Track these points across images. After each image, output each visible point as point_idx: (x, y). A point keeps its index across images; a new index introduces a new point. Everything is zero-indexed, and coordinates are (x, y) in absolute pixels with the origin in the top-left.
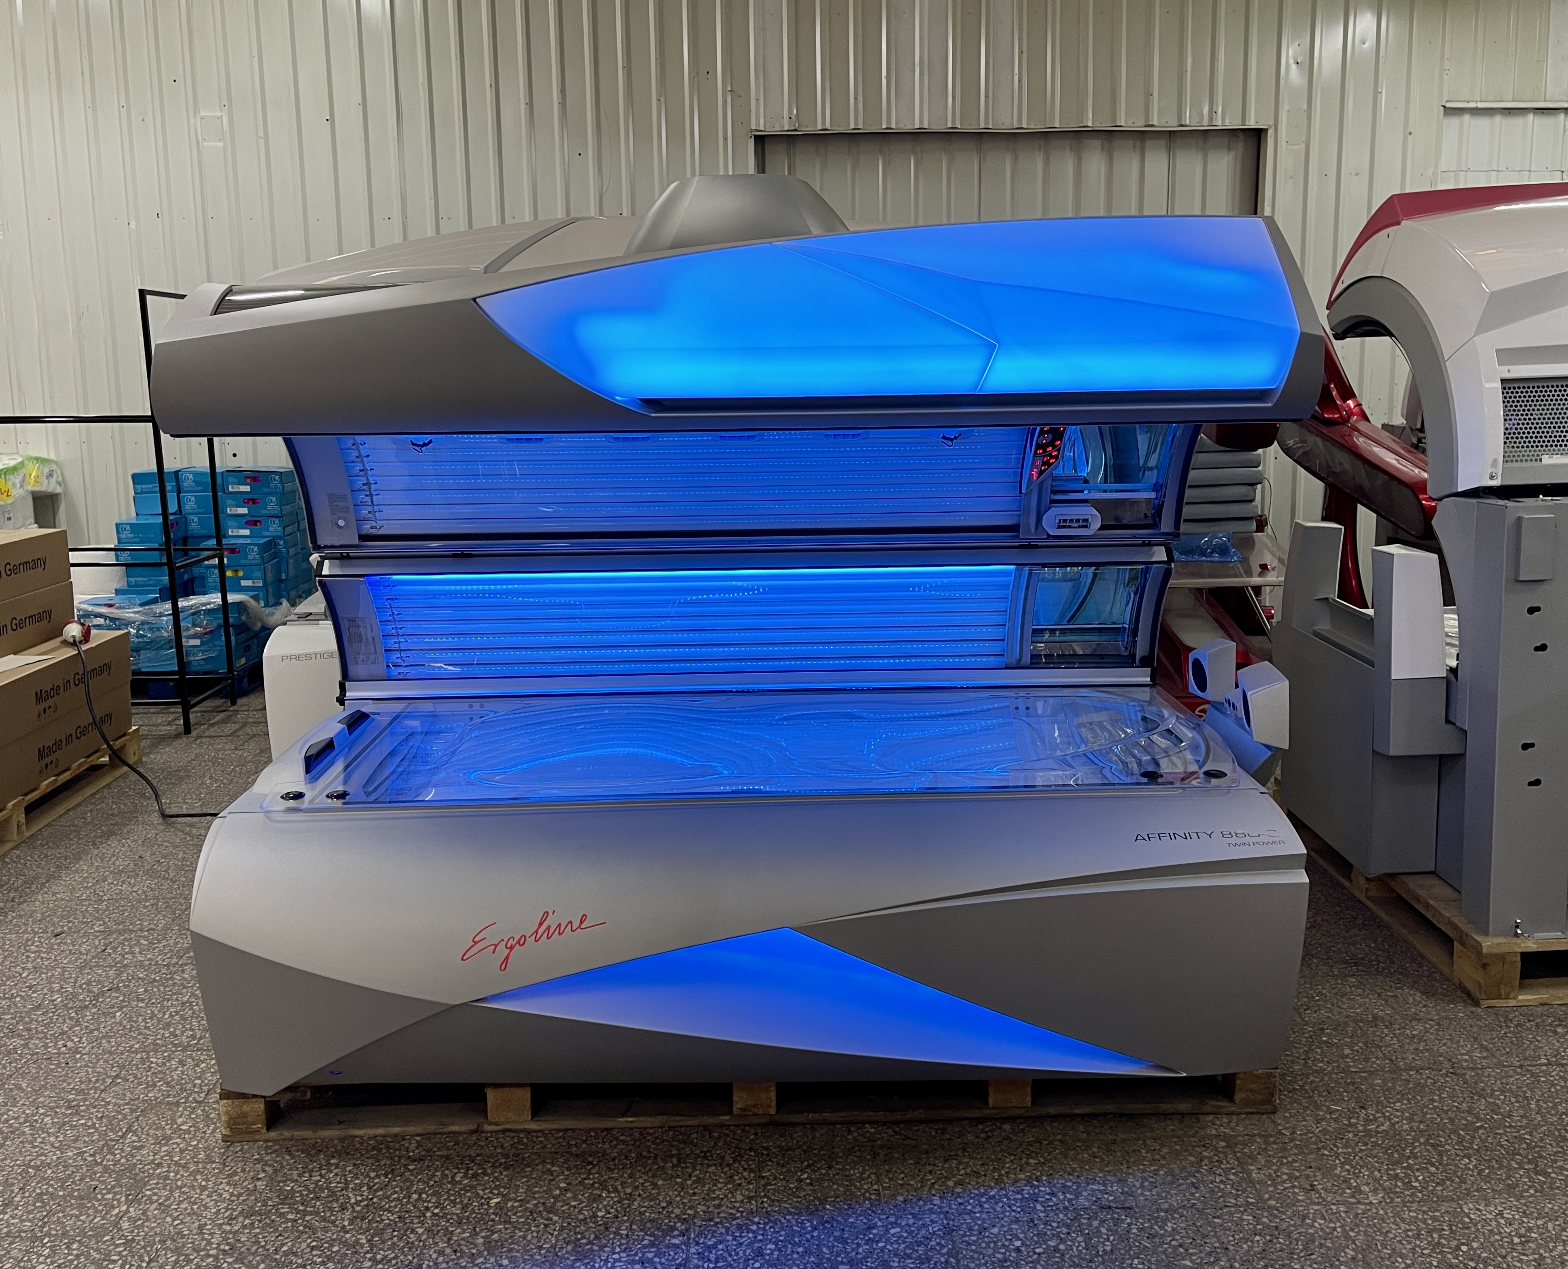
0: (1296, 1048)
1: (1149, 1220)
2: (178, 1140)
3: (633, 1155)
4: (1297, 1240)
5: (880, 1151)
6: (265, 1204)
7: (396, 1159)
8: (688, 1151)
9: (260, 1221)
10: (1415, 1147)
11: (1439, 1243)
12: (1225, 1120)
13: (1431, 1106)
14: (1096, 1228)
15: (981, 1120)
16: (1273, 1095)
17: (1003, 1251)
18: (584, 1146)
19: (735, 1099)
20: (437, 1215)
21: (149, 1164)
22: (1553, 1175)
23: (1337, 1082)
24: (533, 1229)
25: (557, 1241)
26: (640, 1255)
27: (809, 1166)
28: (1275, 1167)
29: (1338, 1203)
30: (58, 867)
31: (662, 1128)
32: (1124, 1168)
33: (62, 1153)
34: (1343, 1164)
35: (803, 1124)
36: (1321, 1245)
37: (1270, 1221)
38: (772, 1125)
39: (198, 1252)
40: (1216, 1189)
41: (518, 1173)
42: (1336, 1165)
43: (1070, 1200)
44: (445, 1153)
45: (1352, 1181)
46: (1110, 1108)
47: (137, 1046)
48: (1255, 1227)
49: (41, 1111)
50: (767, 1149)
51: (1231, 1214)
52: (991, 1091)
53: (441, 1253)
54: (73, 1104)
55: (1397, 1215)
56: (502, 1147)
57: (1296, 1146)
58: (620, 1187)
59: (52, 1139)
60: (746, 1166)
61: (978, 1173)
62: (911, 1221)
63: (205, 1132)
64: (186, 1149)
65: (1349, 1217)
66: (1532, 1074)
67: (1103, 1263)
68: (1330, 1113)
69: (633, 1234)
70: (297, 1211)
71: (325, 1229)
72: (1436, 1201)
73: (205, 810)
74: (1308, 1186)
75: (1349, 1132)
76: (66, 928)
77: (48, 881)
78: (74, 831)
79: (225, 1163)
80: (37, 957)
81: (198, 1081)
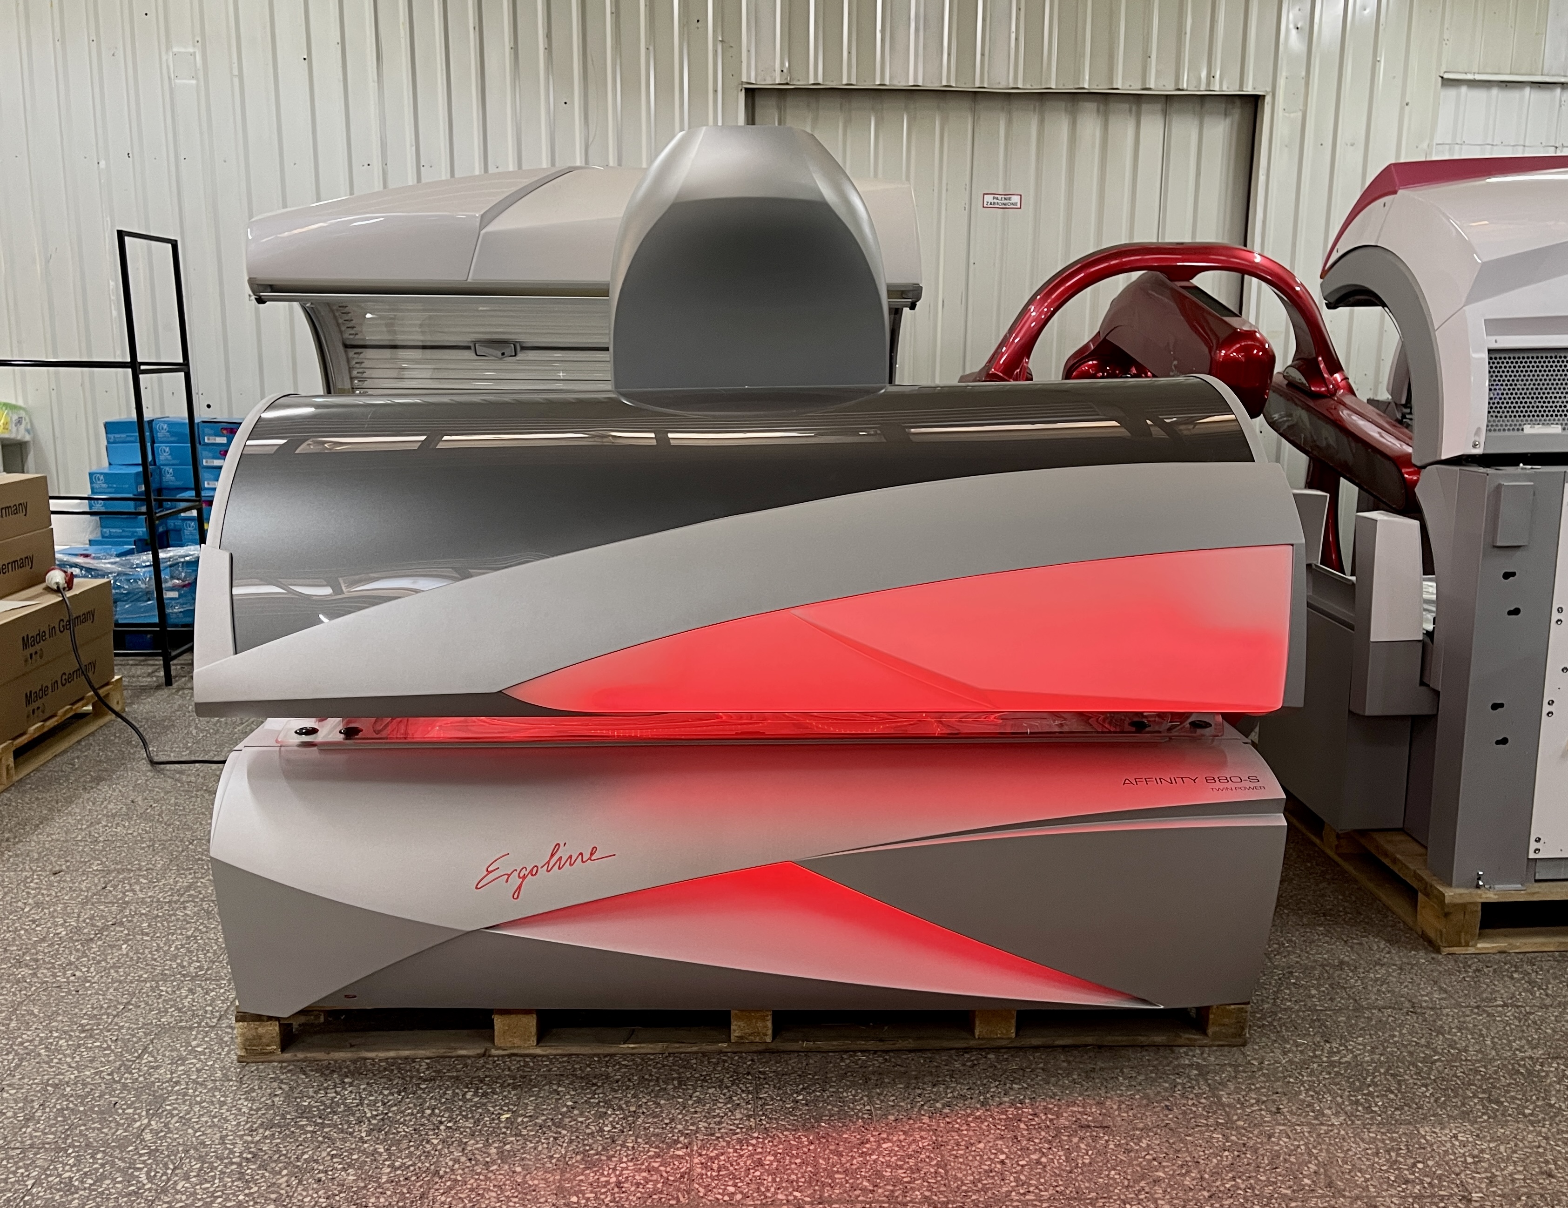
0: (1266, 989)
1: (1125, 1137)
2: (194, 1061)
3: (635, 1078)
4: (1263, 1156)
5: (871, 1076)
6: (283, 1117)
7: (408, 1079)
8: (688, 1074)
9: (280, 1133)
10: (1375, 1077)
11: (1396, 1161)
12: (1198, 1051)
13: (1391, 1041)
14: (1076, 1144)
15: (967, 1050)
16: (1243, 1029)
17: (989, 1163)
18: (589, 1069)
19: (732, 1027)
20: (450, 1128)
21: (167, 1082)
22: (1506, 1104)
23: (1304, 1019)
24: (543, 1141)
25: (566, 1152)
26: (646, 1164)
27: (804, 1089)
28: (1244, 1093)
29: (1301, 1124)
30: (50, 810)
31: (662, 1054)
32: (1102, 1092)
33: (79, 1072)
34: (1307, 1090)
35: (798, 1052)
36: (1286, 1161)
37: (1239, 1139)
38: (768, 1052)
39: (221, 1160)
40: (1189, 1111)
41: (526, 1092)
42: (1301, 1091)
43: (1051, 1120)
44: (455, 1074)
45: (1316, 1105)
46: (1089, 1040)
47: (145, 976)
48: (1224, 1144)
49: (56, 1034)
50: (764, 1073)
51: (1202, 1133)
52: (977, 1023)
53: (456, 1161)
54: (88, 1027)
55: (1357, 1135)
56: (509, 1069)
57: (1264, 1075)
58: (624, 1106)
59: (69, 1060)
60: (744, 1089)
61: (964, 1096)
62: (902, 1137)
63: (220, 1054)
64: (203, 1069)
65: (1312, 1136)
66: (1489, 1015)
67: (1082, 1174)
68: (1297, 1046)
69: (639, 1146)
70: (316, 1124)
71: (344, 1140)
72: (1395, 1125)
73: (193, 758)
74: (1274, 1110)
75: (1314, 1063)
76: (64, 867)
77: (42, 823)
78: (63, 776)
79: (241, 1082)
80: (38, 894)
81: (209, 1008)
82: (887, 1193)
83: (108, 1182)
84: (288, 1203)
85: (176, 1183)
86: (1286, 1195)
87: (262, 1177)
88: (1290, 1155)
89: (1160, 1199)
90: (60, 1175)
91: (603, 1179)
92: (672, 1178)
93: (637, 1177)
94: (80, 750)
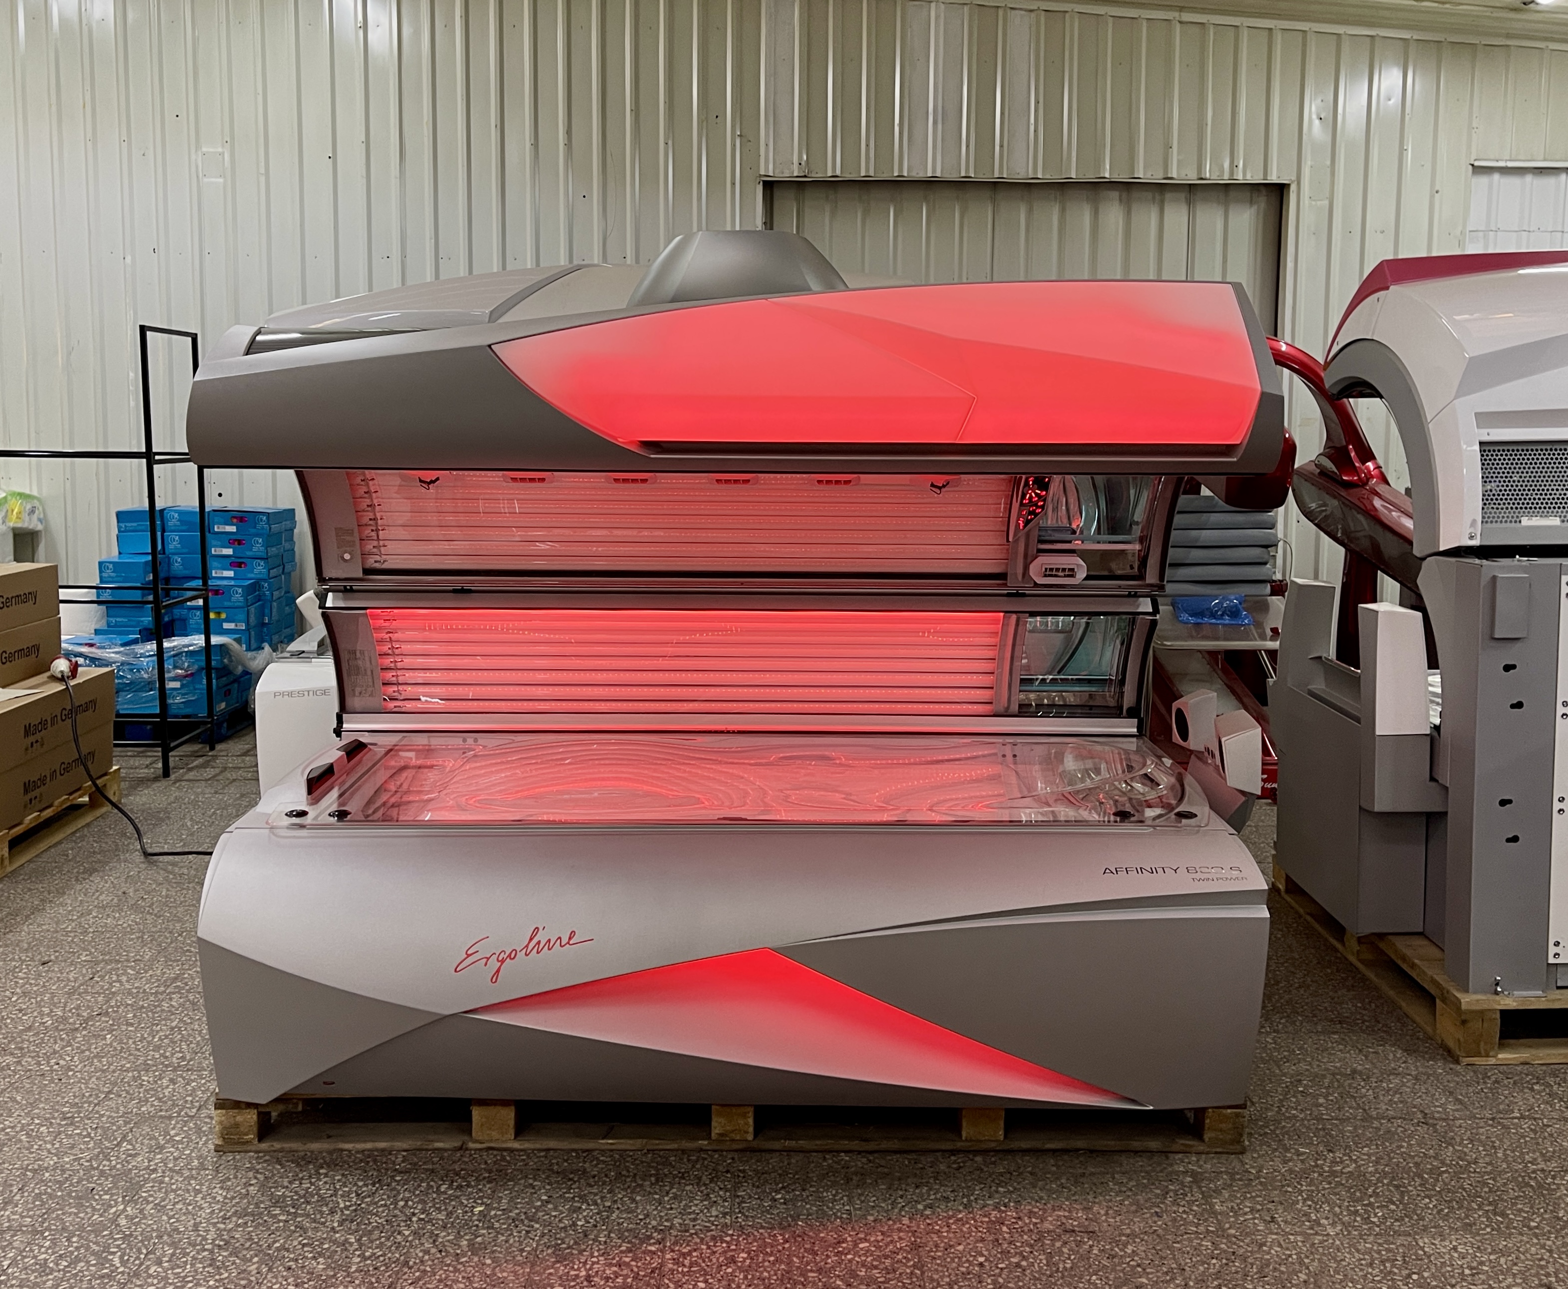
0: (1271, 1097)
2: (171, 1149)
3: (612, 1174)
4: (1252, 1264)
5: (854, 1178)
6: (257, 1206)
7: (383, 1171)
8: (666, 1172)
9: (253, 1221)
10: (1377, 1188)
11: (1391, 1272)
12: (1194, 1159)
14: (1058, 1248)
15: (953, 1152)
16: (1241, 1135)
17: (967, 1265)
18: (566, 1164)
19: (714, 1124)
20: (423, 1219)
21: (143, 1170)
22: (1511, 1216)
23: (1308, 1128)
24: (515, 1234)
25: (537, 1245)
26: (617, 1259)
27: (783, 1188)
28: (1239, 1201)
29: (1296, 1234)
30: (42, 900)
31: (641, 1151)
32: (1090, 1198)
33: (59, 1159)
34: (1305, 1200)
35: (780, 1151)
36: (1275, 1269)
37: (1228, 1248)
38: (749, 1150)
39: (194, 1246)
40: (1179, 1219)
41: (501, 1186)
42: (1298, 1201)
43: (1035, 1224)
44: (430, 1167)
45: (1312, 1216)
46: (1080, 1144)
47: (128, 1065)
48: (1213, 1252)
49: (37, 1121)
50: (744, 1171)
51: (1191, 1241)
52: (964, 1124)
53: (427, 1252)
54: (69, 1115)
55: (1353, 1246)
57: (1261, 1183)
58: (599, 1201)
59: (49, 1146)
60: (722, 1187)
61: (947, 1198)
63: (197, 1143)
64: (180, 1157)
65: (1305, 1246)
66: (1504, 1127)
67: (1062, 1278)
68: (1298, 1155)
69: (611, 1241)
70: (289, 1213)
71: (316, 1229)
72: (1393, 1236)
73: (187, 850)
74: (1269, 1219)
75: (1314, 1172)
76: (53, 957)
77: (33, 913)
78: (56, 867)
79: (217, 1171)
80: (26, 984)
81: (189, 1098)
83: (82, 1264)
85: (148, 1267)
87: (233, 1264)
88: (1280, 1265)
90: (35, 1257)
91: (572, 1273)
92: (642, 1273)
93: (608, 1272)
94: (75, 842)
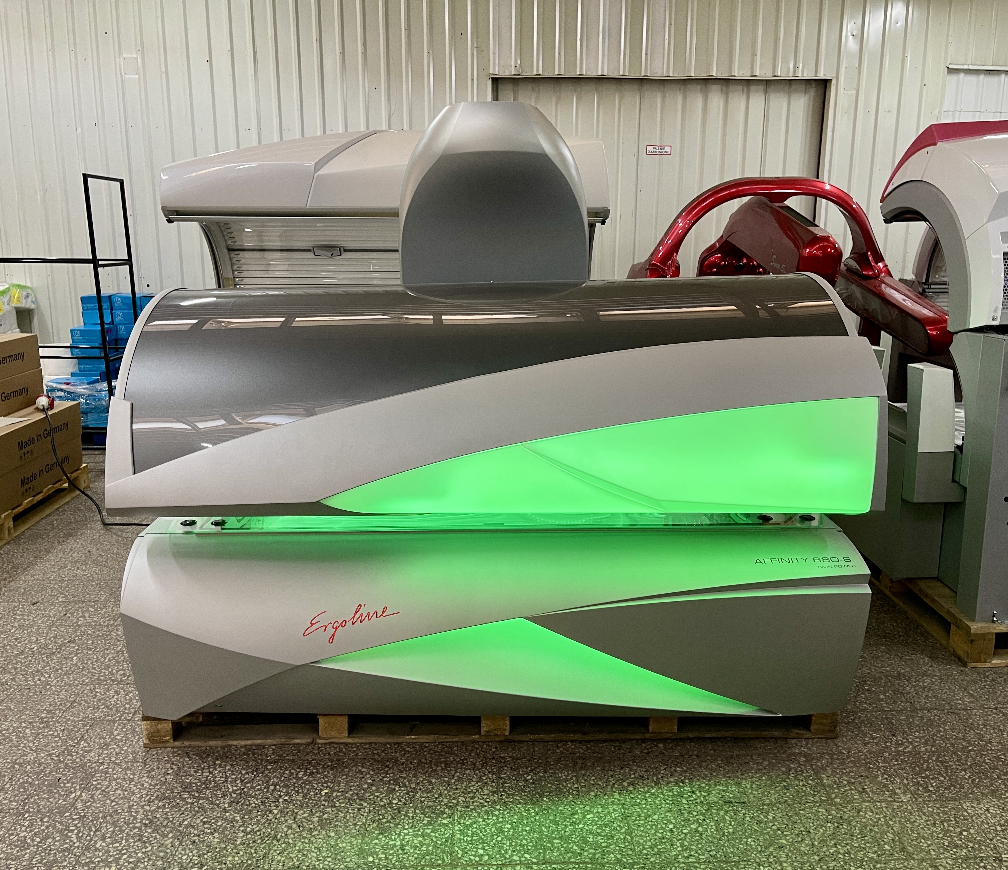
2: (115, 746)
3: (415, 761)
4: (855, 826)
5: (578, 761)
6: (172, 791)
7: (259, 761)
8: (452, 759)
9: (169, 804)
10: (929, 764)
11: (949, 830)
12: (804, 743)
13: (938, 735)
14: (722, 816)
15: (644, 741)
16: (836, 727)
17: (661, 831)
18: (383, 754)
19: (483, 725)
20: (286, 801)
21: (95, 763)
23: (876, 718)
24: (350, 811)
25: (366, 820)
26: (422, 831)
27: (531, 770)
29: (880, 801)
30: (35, 557)
31: (434, 743)
32: (739, 774)
33: (37, 755)
34: (883, 774)
35: (528, 741)
36: (871, 830)
37: (837, 813)
38: (506, 742)
39: (128, 825)
40: (801, 791)
41: (339, 772)
42: (878, 775)
43: (704, 797)
44: (291, 758)
45: (889, 786)
46: (728, 734)
47: (87, 681)
48: (827, 817)
49: (24, 725)
50: (503, 758)
51: (811, 808)
52: (651, 722)
53: (290, 827)
54: (45, 720)
55: (920, 810)
56: (329, 754)
57: (851, 761)
58: (407, 783)
59: (31, 744)
60: (490, 770)
61: (643, 777)
62: (600, 810)
63: (132, 741)
64: (120, 753)
65: (888, 811)
67: (728, 841)
68: (873, 739)
69: (417, 816)
70: (194, 797)
71: (213, 810)
72: (945, 801)
74: (860, 789)
75: (886, 752)
76: (40, 599)
77: (28, 567)
78: (45, 533)
79: (145, 764)
80: (21, 619)
81: (127, 706)
82: (590, 856)
83: (50, 840)
84: (172, 860)
85: (96, 842)
86: (872, 858)
87: (155, 839)
88: (874, 826)
89: (784, 862)
90: (18, 835)
91: (391, 843)
92: (439, 842)
93: (415, 841)
94: (58, 515)
